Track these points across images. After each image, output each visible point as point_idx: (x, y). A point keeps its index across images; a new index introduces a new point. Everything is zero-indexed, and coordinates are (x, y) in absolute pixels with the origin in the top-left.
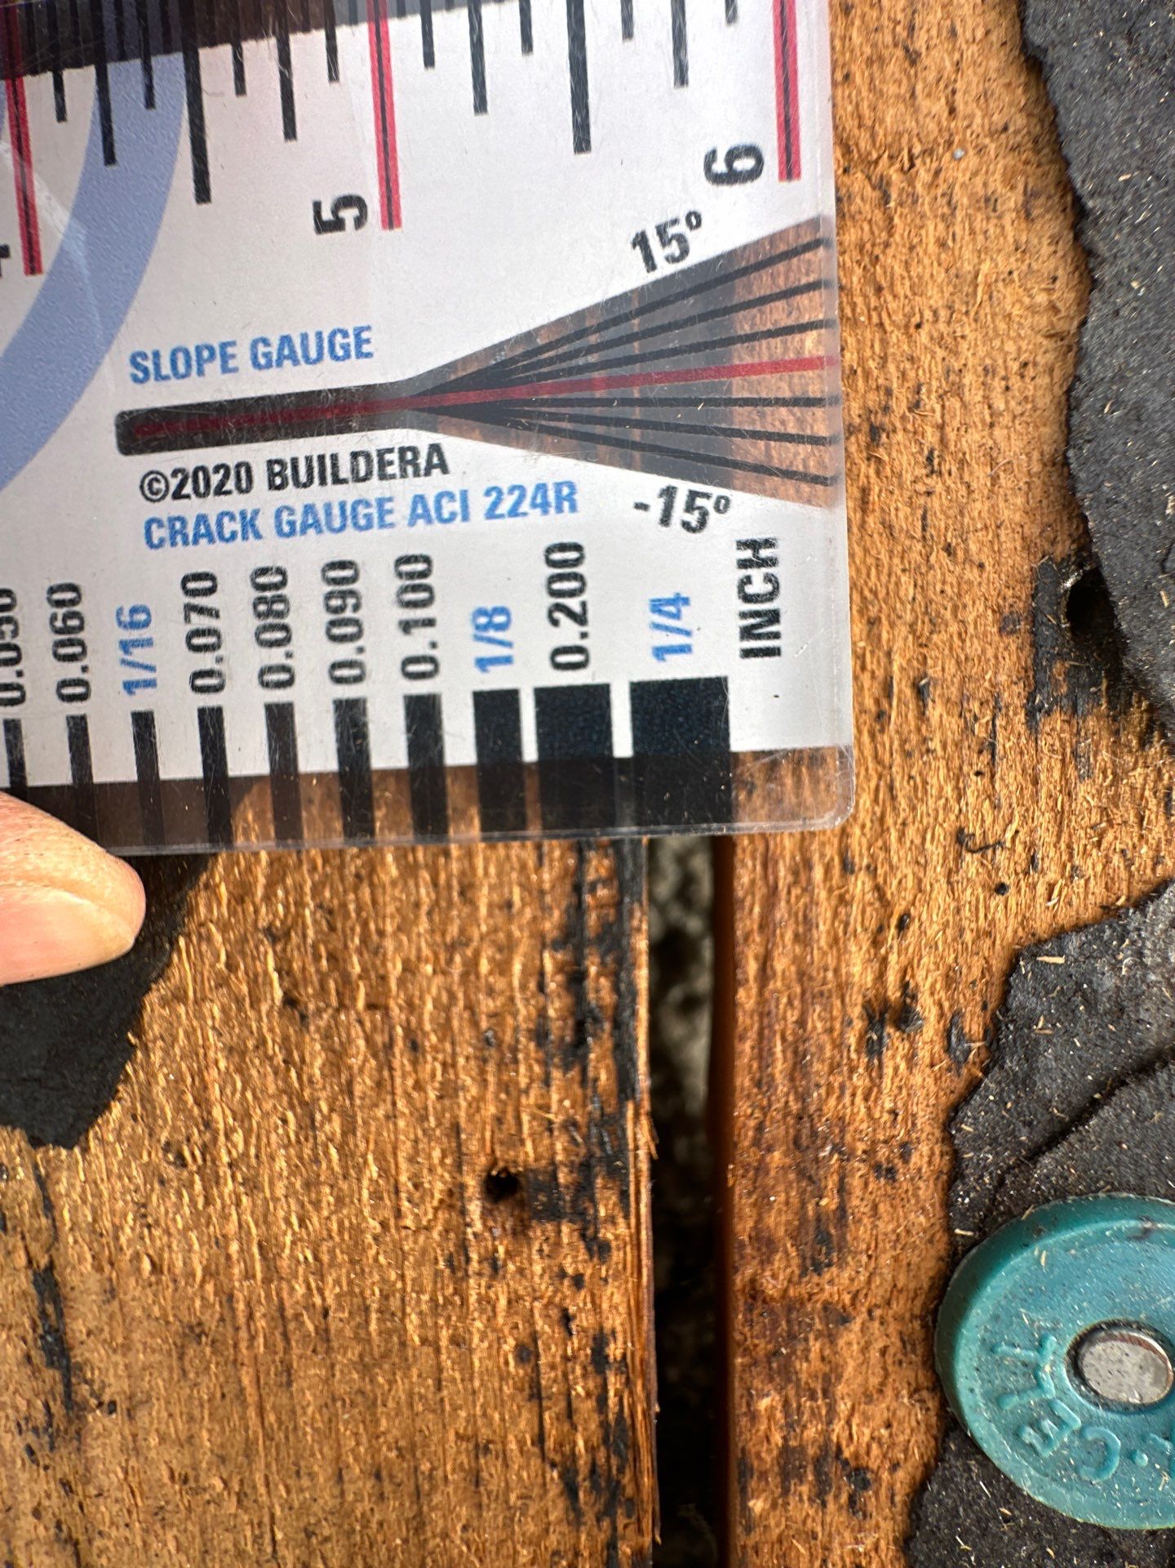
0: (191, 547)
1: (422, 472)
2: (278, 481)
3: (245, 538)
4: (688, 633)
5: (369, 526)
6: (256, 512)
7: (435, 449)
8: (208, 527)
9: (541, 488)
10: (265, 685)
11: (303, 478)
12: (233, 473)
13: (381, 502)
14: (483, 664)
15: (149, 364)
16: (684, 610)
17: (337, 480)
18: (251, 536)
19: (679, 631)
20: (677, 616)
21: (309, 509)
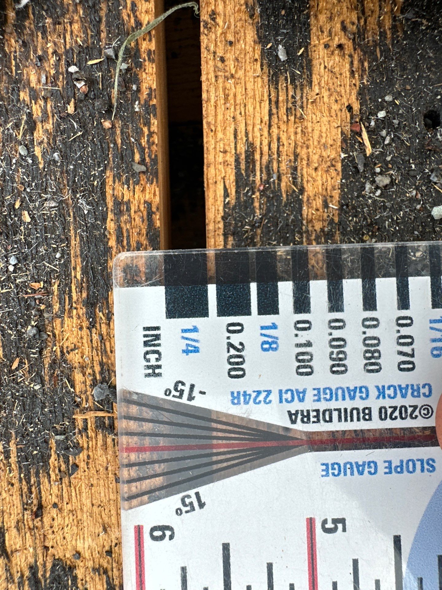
0: (409, 383)
1: (300, 412)
2: (367, 411)
3: (383, 387)
4: (183, 338)
5: (325, 389)
6: (378, 397)
7: (294, 422)
8: (401, 391)
9: (246, 402)
10: (376, 320)
11: (355, 412)
12: (388, 416)
13: (319, 400)
14: (274, 326)
15: (426, 466)
16: (185, 348)
17: (339, 410)
18: (381, 388)
19: (187, 339)
20: (188, 345)
21: (353, 398)
